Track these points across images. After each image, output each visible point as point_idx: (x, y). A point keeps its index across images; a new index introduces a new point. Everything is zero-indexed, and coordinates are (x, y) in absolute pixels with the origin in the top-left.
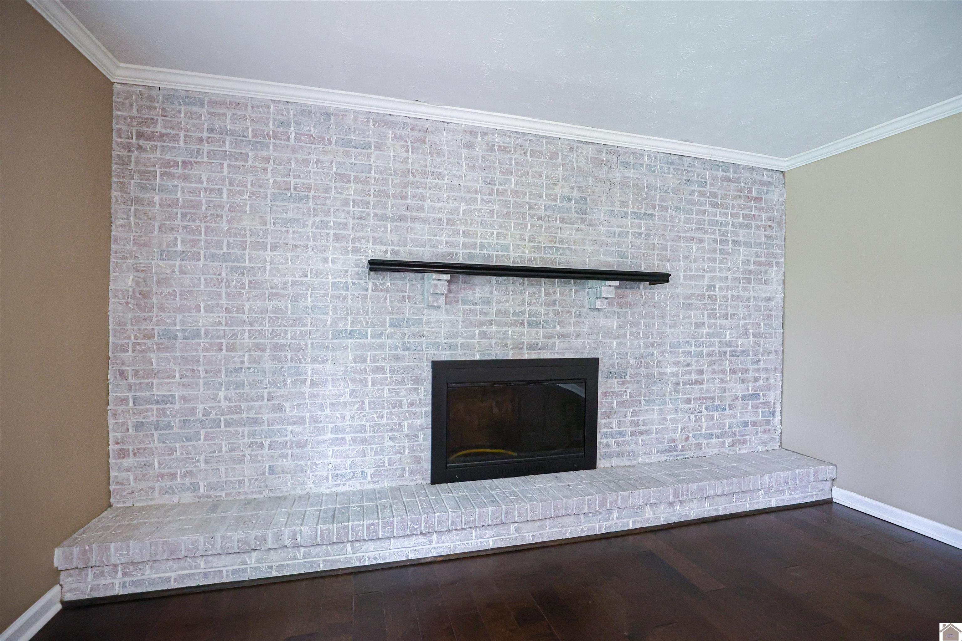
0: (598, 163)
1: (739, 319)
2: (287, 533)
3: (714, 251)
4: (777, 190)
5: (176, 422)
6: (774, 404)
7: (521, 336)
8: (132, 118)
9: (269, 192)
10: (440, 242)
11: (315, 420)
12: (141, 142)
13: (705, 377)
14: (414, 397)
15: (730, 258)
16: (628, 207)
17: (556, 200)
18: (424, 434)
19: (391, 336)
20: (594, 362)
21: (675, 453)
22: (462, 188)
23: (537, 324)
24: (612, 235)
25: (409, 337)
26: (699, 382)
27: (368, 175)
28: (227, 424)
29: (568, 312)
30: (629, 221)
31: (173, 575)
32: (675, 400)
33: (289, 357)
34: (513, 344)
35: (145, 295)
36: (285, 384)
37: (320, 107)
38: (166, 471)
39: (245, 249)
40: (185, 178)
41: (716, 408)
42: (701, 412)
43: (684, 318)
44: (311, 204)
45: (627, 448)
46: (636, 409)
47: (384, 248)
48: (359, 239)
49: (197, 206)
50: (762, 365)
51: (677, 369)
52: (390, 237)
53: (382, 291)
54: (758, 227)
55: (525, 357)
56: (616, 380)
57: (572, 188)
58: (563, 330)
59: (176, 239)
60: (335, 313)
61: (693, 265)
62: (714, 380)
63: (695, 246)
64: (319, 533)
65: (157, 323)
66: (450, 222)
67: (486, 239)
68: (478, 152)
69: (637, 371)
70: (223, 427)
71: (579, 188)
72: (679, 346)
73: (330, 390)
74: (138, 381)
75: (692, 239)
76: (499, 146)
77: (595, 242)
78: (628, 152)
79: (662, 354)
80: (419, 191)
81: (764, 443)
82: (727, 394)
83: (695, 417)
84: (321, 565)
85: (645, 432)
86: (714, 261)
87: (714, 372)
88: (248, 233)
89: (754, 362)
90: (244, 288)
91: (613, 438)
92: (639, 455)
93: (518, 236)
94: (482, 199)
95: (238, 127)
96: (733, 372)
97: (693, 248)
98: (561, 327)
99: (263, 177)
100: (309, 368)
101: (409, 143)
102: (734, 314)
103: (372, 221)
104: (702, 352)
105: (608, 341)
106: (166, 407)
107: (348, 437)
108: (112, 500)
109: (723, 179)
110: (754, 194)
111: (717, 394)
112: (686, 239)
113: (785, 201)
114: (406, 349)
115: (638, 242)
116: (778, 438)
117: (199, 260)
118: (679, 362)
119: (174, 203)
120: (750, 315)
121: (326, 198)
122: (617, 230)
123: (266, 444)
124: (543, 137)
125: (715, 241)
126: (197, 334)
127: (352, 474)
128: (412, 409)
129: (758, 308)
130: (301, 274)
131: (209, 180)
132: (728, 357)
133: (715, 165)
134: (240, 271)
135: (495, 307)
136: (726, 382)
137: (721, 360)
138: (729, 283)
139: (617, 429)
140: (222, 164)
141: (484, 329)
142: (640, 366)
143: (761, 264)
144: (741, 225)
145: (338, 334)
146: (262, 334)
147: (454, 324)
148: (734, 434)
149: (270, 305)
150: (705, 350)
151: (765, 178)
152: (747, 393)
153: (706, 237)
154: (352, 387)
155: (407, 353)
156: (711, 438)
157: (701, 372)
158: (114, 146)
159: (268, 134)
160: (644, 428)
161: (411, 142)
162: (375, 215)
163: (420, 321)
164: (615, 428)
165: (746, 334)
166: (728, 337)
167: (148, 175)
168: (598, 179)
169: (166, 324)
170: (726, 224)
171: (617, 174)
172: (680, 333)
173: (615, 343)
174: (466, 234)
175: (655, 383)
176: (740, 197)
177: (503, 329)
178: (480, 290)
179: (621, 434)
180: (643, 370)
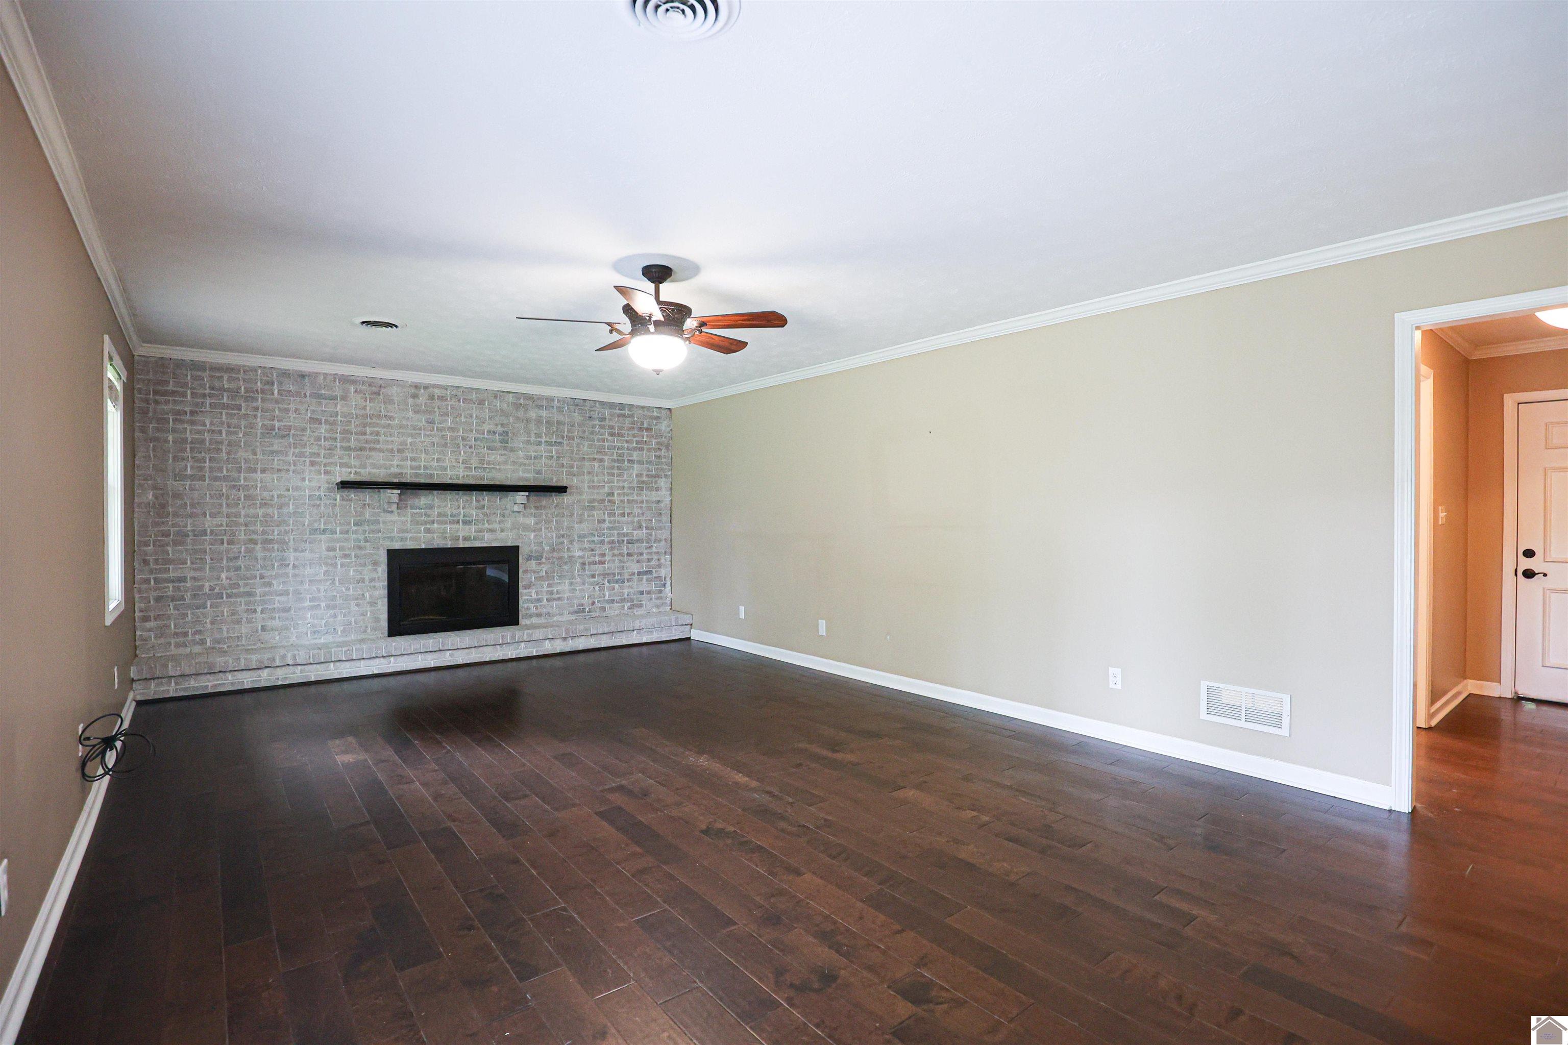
0: (517, 406)
1: (634, 516)
2: (289, 655)
3: (613, 468)
4: (665, 422)
5: (188, 596)
6: (665, 578)
7: (457, 531)
8: (149, 380)
9: (259, 432)
10: (392, 466)
11: (297, 592)
12: (157, 398)
13: (607, 558)
14: (374, 575)
15: (626, 472)
16: (541, 437)
17: (484, 434)
18: (382, 602)
19: (355, 532)
20: (516, 548)
22: (409, 426)
23: (470, 522)
24: (529, 458)
25: (369, 533)
26: (601, 563)
27: (335, 419)
28: (229, 596)
29: (494, 513)
30: (542, 447)
31: (210, 684)
32: (582, 575)
33: (276, 548)
34: (450, 537)
35: (163, 506)
36: (273, 567)
37: (296, 371)
38: (180, 630)
39: (241, 472)
40: (193, 423)
41: (617, 581)
42: (604, 584)
43: (588, 516)
44: (291, 440)
45: (544, 610)
46: (551, 582)
47: (349, 470)
48: (329, 464)
49: (203, 441)
50: (654, 550)
51: (583, 553)
52: (353, 462)
53: (347, 501)
54: (649, 450)
55: (461, 546)
56: (534, 562)
57: (497, 425)
58: (491, 527)
59: (186, 466)
60: (311, 516)
61: (596, 479)
62: (614, 561)
63: (596, 464)
64: (311, 656)
65: (173, 525)
66: (399, 451)
67: (429, 462)
68: (422, 400)
69: (550, 555)
70: (224, 598)
71: (502, 425)
72: (584, 536)
73: (308, 571)
75: (594, 459)
76: (438, 396)
77: (514, 463)
78: (541, 398)
79: (571, 542)
80: (376, 429)
81: (658, 607)
82: (625, 571)
83: (599, 587)
84: (313, 678)
85: (559, 599)
86: (613, 475)
87: (614, 555)
88: (243, 461)
89: (647, 548)
90: (240, 500)
91: (532, 603)
92: (554, 616)
93: (454, 460)
94: (425, 435)
95: (232, 386)
96: (629, 555)
97: (594, 466)
98: (489, 524)
99: (254, 421)
100: (291, 556)
101: (367, 395)
102: (629, 513)
103: (338, 451)
104: (603, 541)
105: (527, 533)
106: (180, 585)
107: (323, 604)
108: (138, 652)
109: (619, 416)
110: (645, 425)
111: (617, 571)
112: (589, 460)
113: (671, 430)
114: (366, 541)
115: (550, 462)
116: (669, 602)
117: (204, 481)
118: (585, 548)
119: (185, 440)
120: (643, 514)
121: (303, 435)
122: (533, 454)
123: (259, 609)
124: (473, 389)
125: (614, 461)
126: (204, 533)
127: (326, 631)
128: (372, 584)
129: (650, 509)
130: (285, 490)
131: (212, 424)
132: (626, 544)
133: (612, 406)
134: (237, 488)
135: (436, 511)
136: (624, 562)
137: (619, 546)
138: (626, 490)
139: (535, 597)
140: (221, 413)
141: (428, 526)
142: (553, 551)
143: (652, 476)
144: (635, 449)
145: (314, 531)
146: (254, 532)
147: (404, 523)
148: (632, 600)
149: (261, 512)
150: (606, 540)
151: (655, 414)
152: (642, 570)
153: (606, 458)
154: (324, 568)
155: (368, 544)
156: (613, 603)
157: (604, 555)
159: (257, 390)
160: (558, 596)
161: (369, 394)
162: (341, 447)
163: (378, 522)
164: (534, 596)
165: (640, 527)
166: (625, 530)
167: (163, 421)
168: (517, 418)
169: (179, 526)
170: (622, 448)
171: (533, 414)
172: (585, 527)
173: (532, 535)
174: (413, 459)
175: (566, 563)
176: (633, 428)
177: (443, 526)
178: (424, 499)
179: (539, 600)
180: (555, 554)
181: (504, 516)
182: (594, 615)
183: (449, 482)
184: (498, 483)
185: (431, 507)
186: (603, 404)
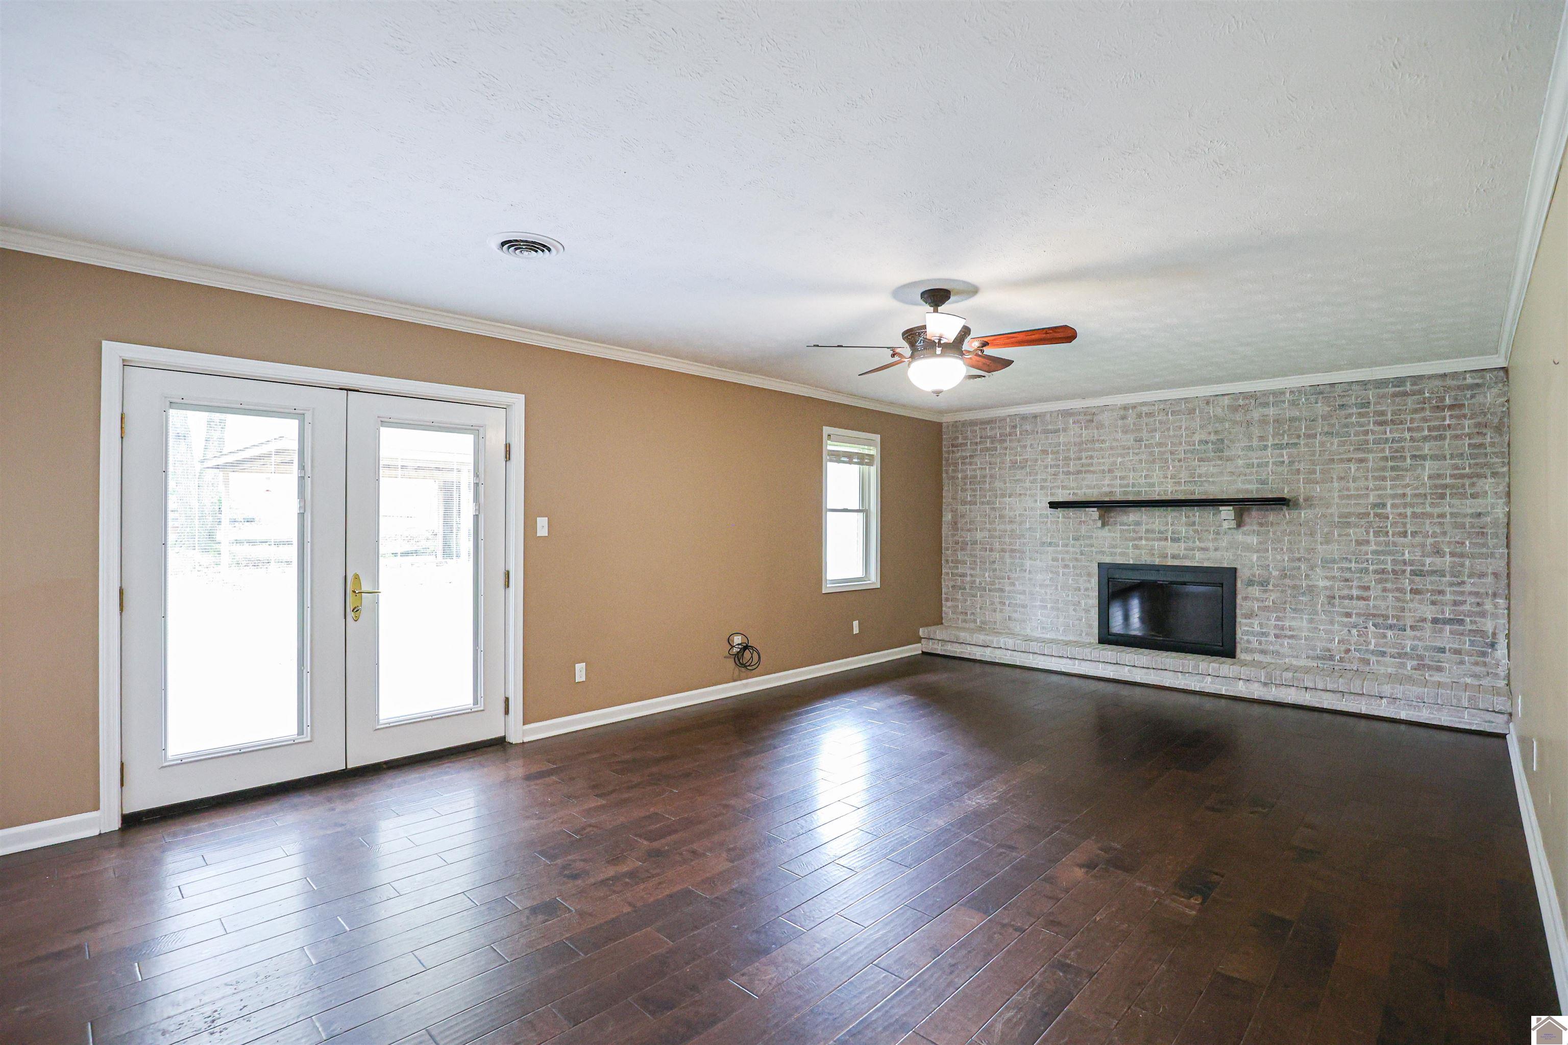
0: (1234, 409)
1: (1426, 536)
3: (1384, 469)
4: (1493, 390)
5: (968, 586)
6: (1494, 633)
7: (1165, 548)
8: (949, 438)
9: (1007, 465)
10: (1103, 485)
11: (1032, 594)
12: (953, 449)
13: (1373, 593)
14: (1088, 585)
15: (1408, 473)
16: (1267, 440)
17: (1194, 445)
18: (1094, 610)
19: (1073, 546)
20: (1232, 571)
21: (1332, 663)
22: (1119, 447)
23: (1179, 540)
24: (1251, 466)
25: (1084, 547)
26: (1359, 598)
27: (1059, 448)
28: (990, 590)
29: (1207, 530)
30: (1269, 452)
32: (1330, 611)
33: (1018, 556)
35: (956, 523)
36: (1016, 571)
37: (1032, 414)
38: (964, 610)
39: (996, 498)
40: (971, 464)
41: (1391, 627)
42: (1366, 628)
43: (1339, 535)
45: (1271, 647)
46: (1281, 615)
47: (1068, 492)
49: (976, 477)
50: (1468, 588)
51: (1332, 582)
52: (1073, 485)
54: (1456, 437)
55: (1169, 564)
56: (1257, 588)
57: (1210, 433)
58: (1202, 545)
59: (967, 495)
60: (1041, 532)
61: (1352, 485)
62: (1385, 598)
63: (1354, 466)
65: (961, 537)
66: (1110, 471)
67: (1137, 480)
68: (1130, 420)
69: (1280, 582)
70: (987, 591)
71: (1216, 432)
72: (1334, 561)
73: (1039, 577)
74: (953, 565)
75: (1350, 460)
76: (1146, 413)
77: (1232, 473)
78: (1265, 394)
79: (1312, 568)
80: (1091, 453)
81: (1476, 676)
82: (1407, 614)
83: (1359, 631)
85: (1292, 637)
86: (1384, 479)
87: (1385, 589)
88: (998, 489)
89: (1453, 584)
90: (997, 518)
91: (1254, 636)
92: (1284, 656)
93: (1162, 476)
94: (1133, 453)
95: (993, 433)
96: (1415, 592)
97: (1350, 468)
98: (1200, 542)
99: (1005, 458)
100: (1028, 563)
101: (1083, 424)
102: (1416, 532)
103: (1061, 476)
104: (1367, 570)
105: (1247, 554)
106: (964, 578)
107: (1049, 606)
108: (943, 621)
109: (1395, 395)
110: (1448, 401)
111: (1391, 613)
112: (1342, 461)
113: (1507, 400)
114: (1082, 554)
115: (1280, 469)
116: (1502, 673)
117: (977, 505)
118: (1334, 577)
119: (967, 477)
120: (1445, 533)
122: (1256, 461)
123: (1007, 603)
124: (1182, 399)
125: (1385, 459)
127: (1051, 628)
128: (1086, 593)
129: (1459, 525)
130: (1023, 510)
131: (981, 464)
132: (1408, 576)
133: (1381, 383)
134: (993, 509)
135: (1144, 527)
136: (1404, 601)
137: (1396, 578)
138: (1409, 500)
139: (1259, 629)
140: (986, 455)
141: (1136, 542)
142: (1285, 577)
143: (1463, 476)
144: (1425, 439)
145: (1043, 544)
146: (1005, 543)
147: (1113, 539)
148: (1421, 658)
149: (1008, 527)
150: (1371, 568)
151: (1469, 381)
152: (1441, 617)
153: (1371, 456)
154: (1051, 576)
155: (1083, 557)
156: (1383, 656)
157: (1367, 588)
158: (944, 453)
159: (1007, 434)
160: (1291, 633)
163: (1091, 537)
164: (1257, 628)
165: (1438, 552)
166: (1407, 555)
167: (956, 464)
168: (1235, 422)
169: (963, 537)
170: (1402, 440)
171: (1256, 414)
172: (1335, 550)
173: (1255, 557)
174: (1122, 478)
175: (1304, 594)
176: (1423, 409)
177: (1151, 543)
178: (1133, 516)
179: (1264, 634)
180: (1287, 581)
181: (1218, 533)
182: (1348, 666)
183: (1157, 498)
184: (1211, 497)
185: (1138, 524)
186: (1364, 384)
